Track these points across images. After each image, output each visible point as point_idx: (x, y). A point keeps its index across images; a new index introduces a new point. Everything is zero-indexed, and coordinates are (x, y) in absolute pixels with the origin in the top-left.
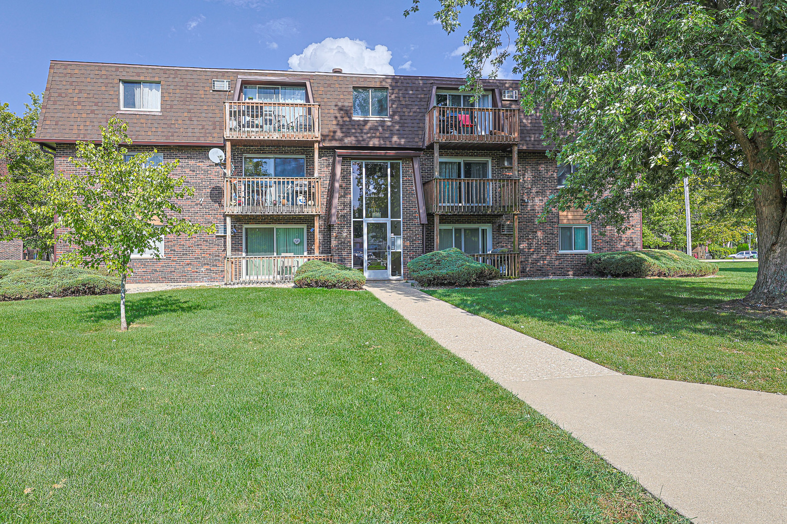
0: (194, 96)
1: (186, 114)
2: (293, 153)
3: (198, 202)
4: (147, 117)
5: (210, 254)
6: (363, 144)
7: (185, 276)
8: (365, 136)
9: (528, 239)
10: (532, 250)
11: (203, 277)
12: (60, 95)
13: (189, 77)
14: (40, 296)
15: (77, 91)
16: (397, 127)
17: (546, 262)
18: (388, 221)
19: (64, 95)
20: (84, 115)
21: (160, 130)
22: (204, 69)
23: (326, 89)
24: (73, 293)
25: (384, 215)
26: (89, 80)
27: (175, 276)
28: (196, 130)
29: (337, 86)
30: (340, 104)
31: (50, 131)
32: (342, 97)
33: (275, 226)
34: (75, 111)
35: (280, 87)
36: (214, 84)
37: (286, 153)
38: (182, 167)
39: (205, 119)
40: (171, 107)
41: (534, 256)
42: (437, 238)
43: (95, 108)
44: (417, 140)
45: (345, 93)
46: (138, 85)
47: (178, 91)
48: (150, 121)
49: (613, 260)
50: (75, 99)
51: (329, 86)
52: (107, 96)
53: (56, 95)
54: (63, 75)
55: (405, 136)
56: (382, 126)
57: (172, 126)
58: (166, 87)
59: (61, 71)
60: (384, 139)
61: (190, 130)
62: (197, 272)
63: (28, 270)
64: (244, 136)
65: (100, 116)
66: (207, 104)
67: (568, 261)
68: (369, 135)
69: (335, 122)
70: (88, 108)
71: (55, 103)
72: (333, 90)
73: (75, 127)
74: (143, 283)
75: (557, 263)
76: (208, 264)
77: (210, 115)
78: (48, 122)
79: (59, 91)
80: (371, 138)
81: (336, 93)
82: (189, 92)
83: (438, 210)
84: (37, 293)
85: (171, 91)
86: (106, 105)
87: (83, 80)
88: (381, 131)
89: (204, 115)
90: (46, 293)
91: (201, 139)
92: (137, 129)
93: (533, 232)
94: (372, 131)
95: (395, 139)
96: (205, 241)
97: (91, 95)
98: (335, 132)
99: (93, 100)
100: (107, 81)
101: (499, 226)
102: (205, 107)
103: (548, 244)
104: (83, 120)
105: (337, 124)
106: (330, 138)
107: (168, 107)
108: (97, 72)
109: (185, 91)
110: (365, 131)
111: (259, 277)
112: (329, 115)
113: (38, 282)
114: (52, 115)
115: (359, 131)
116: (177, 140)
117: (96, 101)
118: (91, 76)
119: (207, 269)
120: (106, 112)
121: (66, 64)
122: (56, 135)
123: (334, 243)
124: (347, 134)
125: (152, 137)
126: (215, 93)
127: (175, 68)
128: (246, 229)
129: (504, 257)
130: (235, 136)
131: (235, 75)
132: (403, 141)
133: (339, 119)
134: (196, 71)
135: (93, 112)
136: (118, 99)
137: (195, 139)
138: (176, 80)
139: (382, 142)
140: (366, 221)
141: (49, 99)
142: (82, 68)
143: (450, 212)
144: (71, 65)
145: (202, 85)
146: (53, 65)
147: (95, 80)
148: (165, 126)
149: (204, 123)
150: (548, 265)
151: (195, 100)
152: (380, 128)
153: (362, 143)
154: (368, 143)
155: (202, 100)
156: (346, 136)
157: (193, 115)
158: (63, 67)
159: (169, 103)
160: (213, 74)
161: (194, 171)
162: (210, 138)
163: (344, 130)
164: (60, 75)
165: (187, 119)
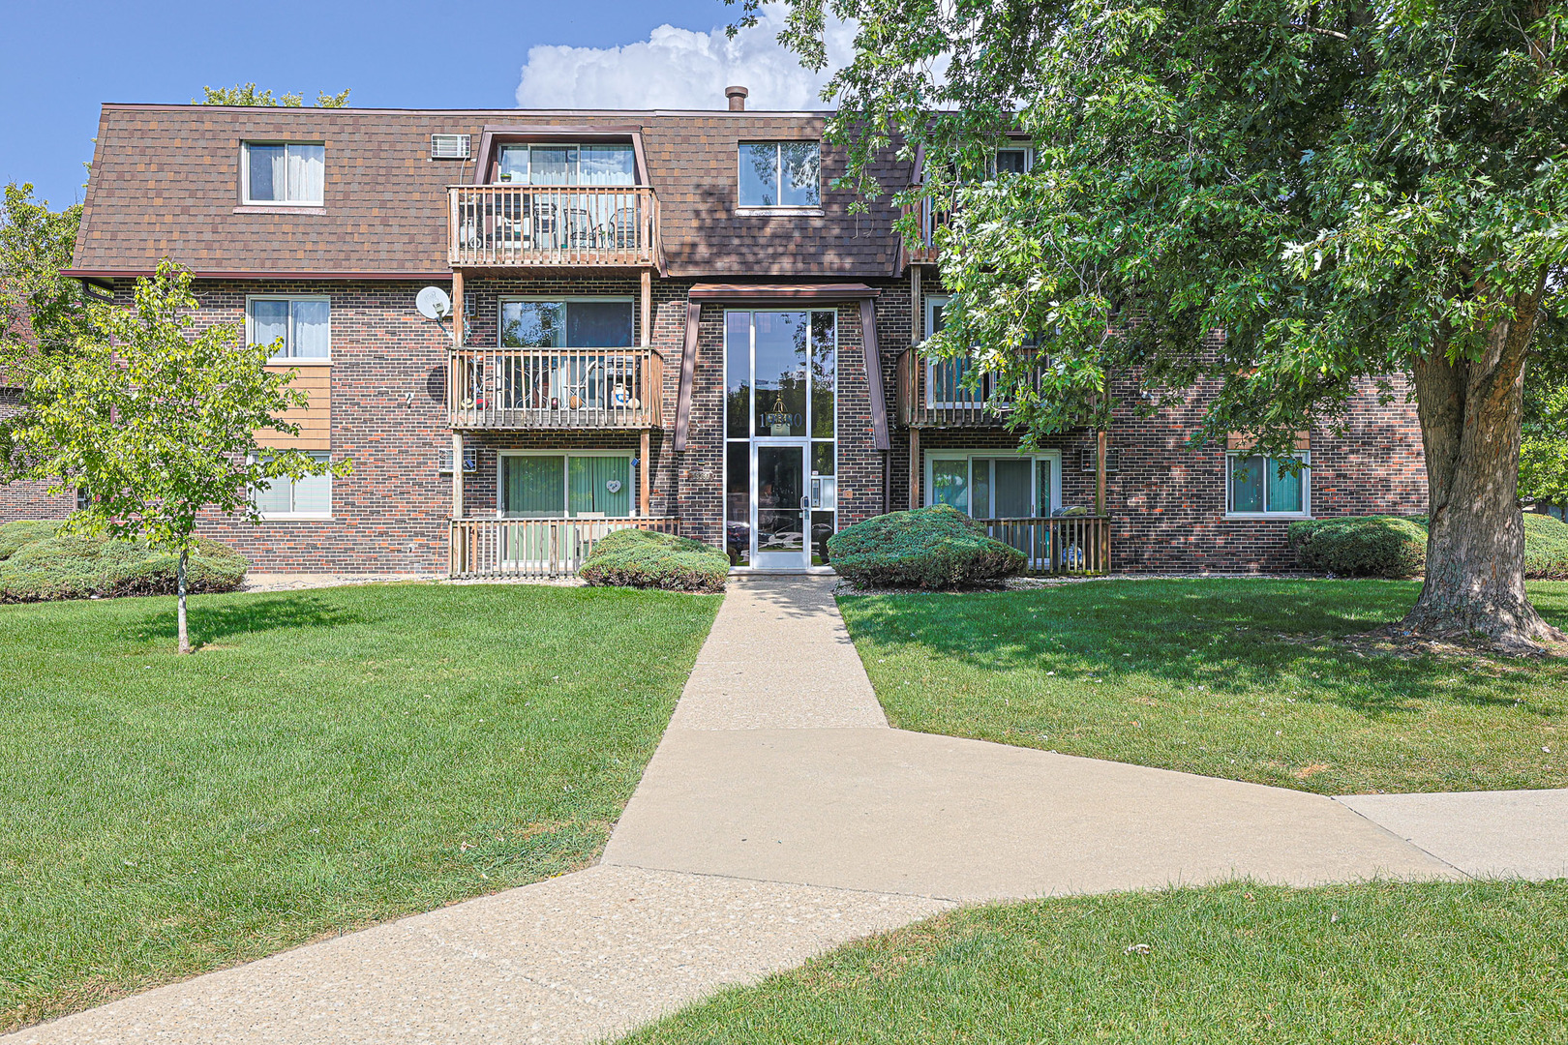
0: (395, 172)
1: (375, 212)
2: (606, 293)
3: (401, 400)
4: (296, 220)
5: (427, 513)
6: (757, 271)
7: (376, 559)
8: (762, 254)
9: (1149, 485)
10: (1157, 511)
11: (412, 563)
12: (120, 176)
13: (383, 129)
14: (73, 595)
15: (154, 168)
16: (836, 231)
17: (1192, 539)
18: (805, 443)
19: (128, 176)
20: (168, 219)
21: (322, 246)
22: (415, 113)
23: (678, 149)
24: (137, 589)
25: (797, 430)
26: (177, 143)
27: (355, 558)
28: (397, 247)
29: (703, 139)
30: (707, 181)
31: (100, 252)
32: (713, 164)
33: (567, 453)
34: (150, 210)
35: (578, 145)
36: (435, 143)
37: (591, 292)
38: (369, 325)
39: (417, 222)
40: (346, 196)
41: (1164, 526)
42: (914, 482)
43: (190, 202)
44: (881, 258)
45: (722, 156)
46: (279, 150)
47: (360, 162)
48: (301, 229)
49: (1335, 537)
50: (151, 184)
51: (686, 140)
52: (214, 177)
53: (113, 176)
54: (125, 134)
55: (855, 250)
56: (803, 229)
57: (348, 238)
58: (334, 154)
59: (123, 125)
60: (807, 258)
61: (384, 246)
62: (399, 551)
63: (54, 543)
64: (489, 260)
65: (200, 219)
66: (421, 189)
67: (1249, 537)
68: (770, 250)
69: (695, 223)
70: (175, 202)
71: (110, 194)
72: (693, 148)
73: (150, 244)
74: (289, 573)
75: (1220, 541)
76: (423, 535)
77: (427, 212)
78: (97, 235)
79: (118, 168)
80: (775, 256)
81: (701, 156)
82: (383, 163)
83: (916, 419)
84: (69, 589)
85: (345, 162)
86: (213, 194)
87: (166, 142)
88: (799, 240)
89: (413, 212)
90: (87, 590)
91: (408, 264)
92: (276, 245)
93: (1163, 468)
94: (777, 241)
95: (831, 258)
96: (417, 484)
97: (183, 176)
98: (694, 245)
99: (186, 185)
100: (213, 144)
101: (1078, 453)
102: (417, 196)
103: (1199, 497)
104: (164, 228)
105: (700, 228)
106: (684, 257)
107: (340, 196)
108: (194, 126)
109: (375, 162)
110: (762, 241)
111: (521, 565)
112: (683, 207)
113: (72, 567)
114: (104, 218)
115: (748, 241)
116: (355, 269)
117: (193, 187)
118: (183, 134)
119: (421, 545)
120: (213, 211)
121: (133, 110)
122: (112, 262)
123: (683, 490)
124: (722, 250)
125: (305, 263)
126: (437, 164)
127: (355, 112)
128: (506, 459)
129: (1072, 527)
130: (472, 259)
131: (481, 122)
132: (848, 263)
133: (704, 215)
134: (399, 116)
135: (185, 210)
136: (238, 182)
137: (395, 264)
138: (357, 137)
139: (800, 266)
140: (756, 442)
141: (99, 187)
142: (165, 117)
143: (945, 424)
144: (142, 112)
145: (410, 146)
146: (107, 112)
147: (190, 143)
148: (333, 238)
149: (413, 231)
150: (1197, 545)
151: (394, 180)
152: (797, 234)
153: (756, 267)
154: (769, 267)
155: (410, 180)
156: (719, 254)
157: (391, 213)
158: (127, 117)
159: (341, 187)
160: (434, 122)
161: (393, 334)
162: (427, 264)
163: (715, 241)
164: (122, 134)
165: (377, 222)
